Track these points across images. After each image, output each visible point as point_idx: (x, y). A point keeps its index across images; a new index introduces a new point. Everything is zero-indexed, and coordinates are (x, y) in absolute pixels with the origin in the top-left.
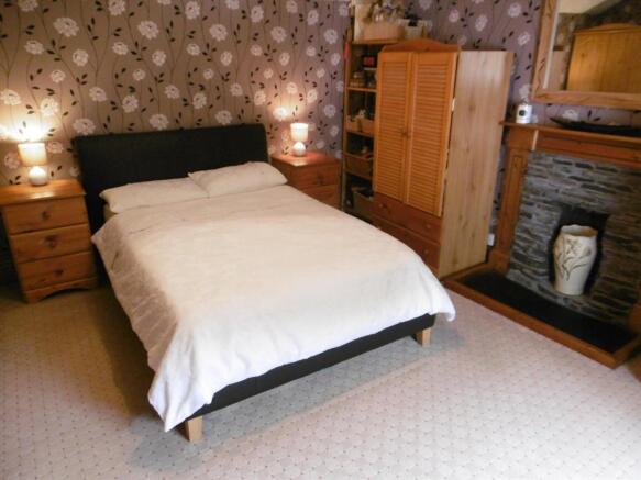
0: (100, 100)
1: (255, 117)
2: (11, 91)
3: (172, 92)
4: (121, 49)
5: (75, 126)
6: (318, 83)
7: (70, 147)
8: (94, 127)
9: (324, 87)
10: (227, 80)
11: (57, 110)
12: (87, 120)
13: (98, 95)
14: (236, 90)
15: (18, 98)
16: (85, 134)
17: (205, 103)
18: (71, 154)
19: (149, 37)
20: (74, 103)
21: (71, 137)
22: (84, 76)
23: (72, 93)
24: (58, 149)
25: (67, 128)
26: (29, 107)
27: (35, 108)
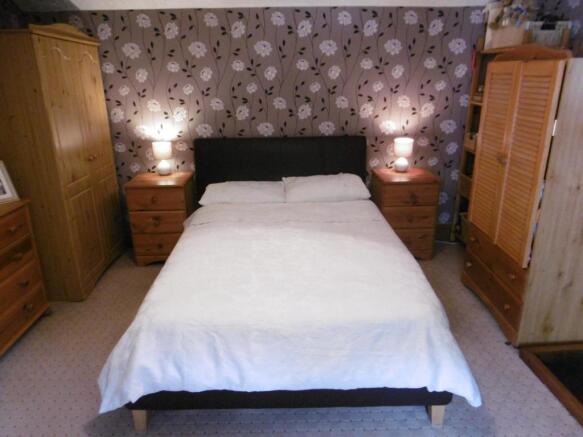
0: (218, 109)
1: (360, 129)
2: (154, 101)
3: (279, 104)
4: (239, 66)
5: (197, 130)
6: (436, 96)
7: (192, 146)
8: (212, 132)
9: (443, 100)
10: (333, 93)
11: (185, 116)
12: (207, 126)
13: (217, 104)
14: (342, 102)
15: (159, 106)
16: (205, 136)
17: (309, 114)
18: (192, 152)
19: (263, 55)
20: (198, 111)
21: (193, 138)
22: (208, 89)
23: (198, 103)
24: (183, 148)
25: (192, 131)
26: (166, 113)
27: (170, 115)
